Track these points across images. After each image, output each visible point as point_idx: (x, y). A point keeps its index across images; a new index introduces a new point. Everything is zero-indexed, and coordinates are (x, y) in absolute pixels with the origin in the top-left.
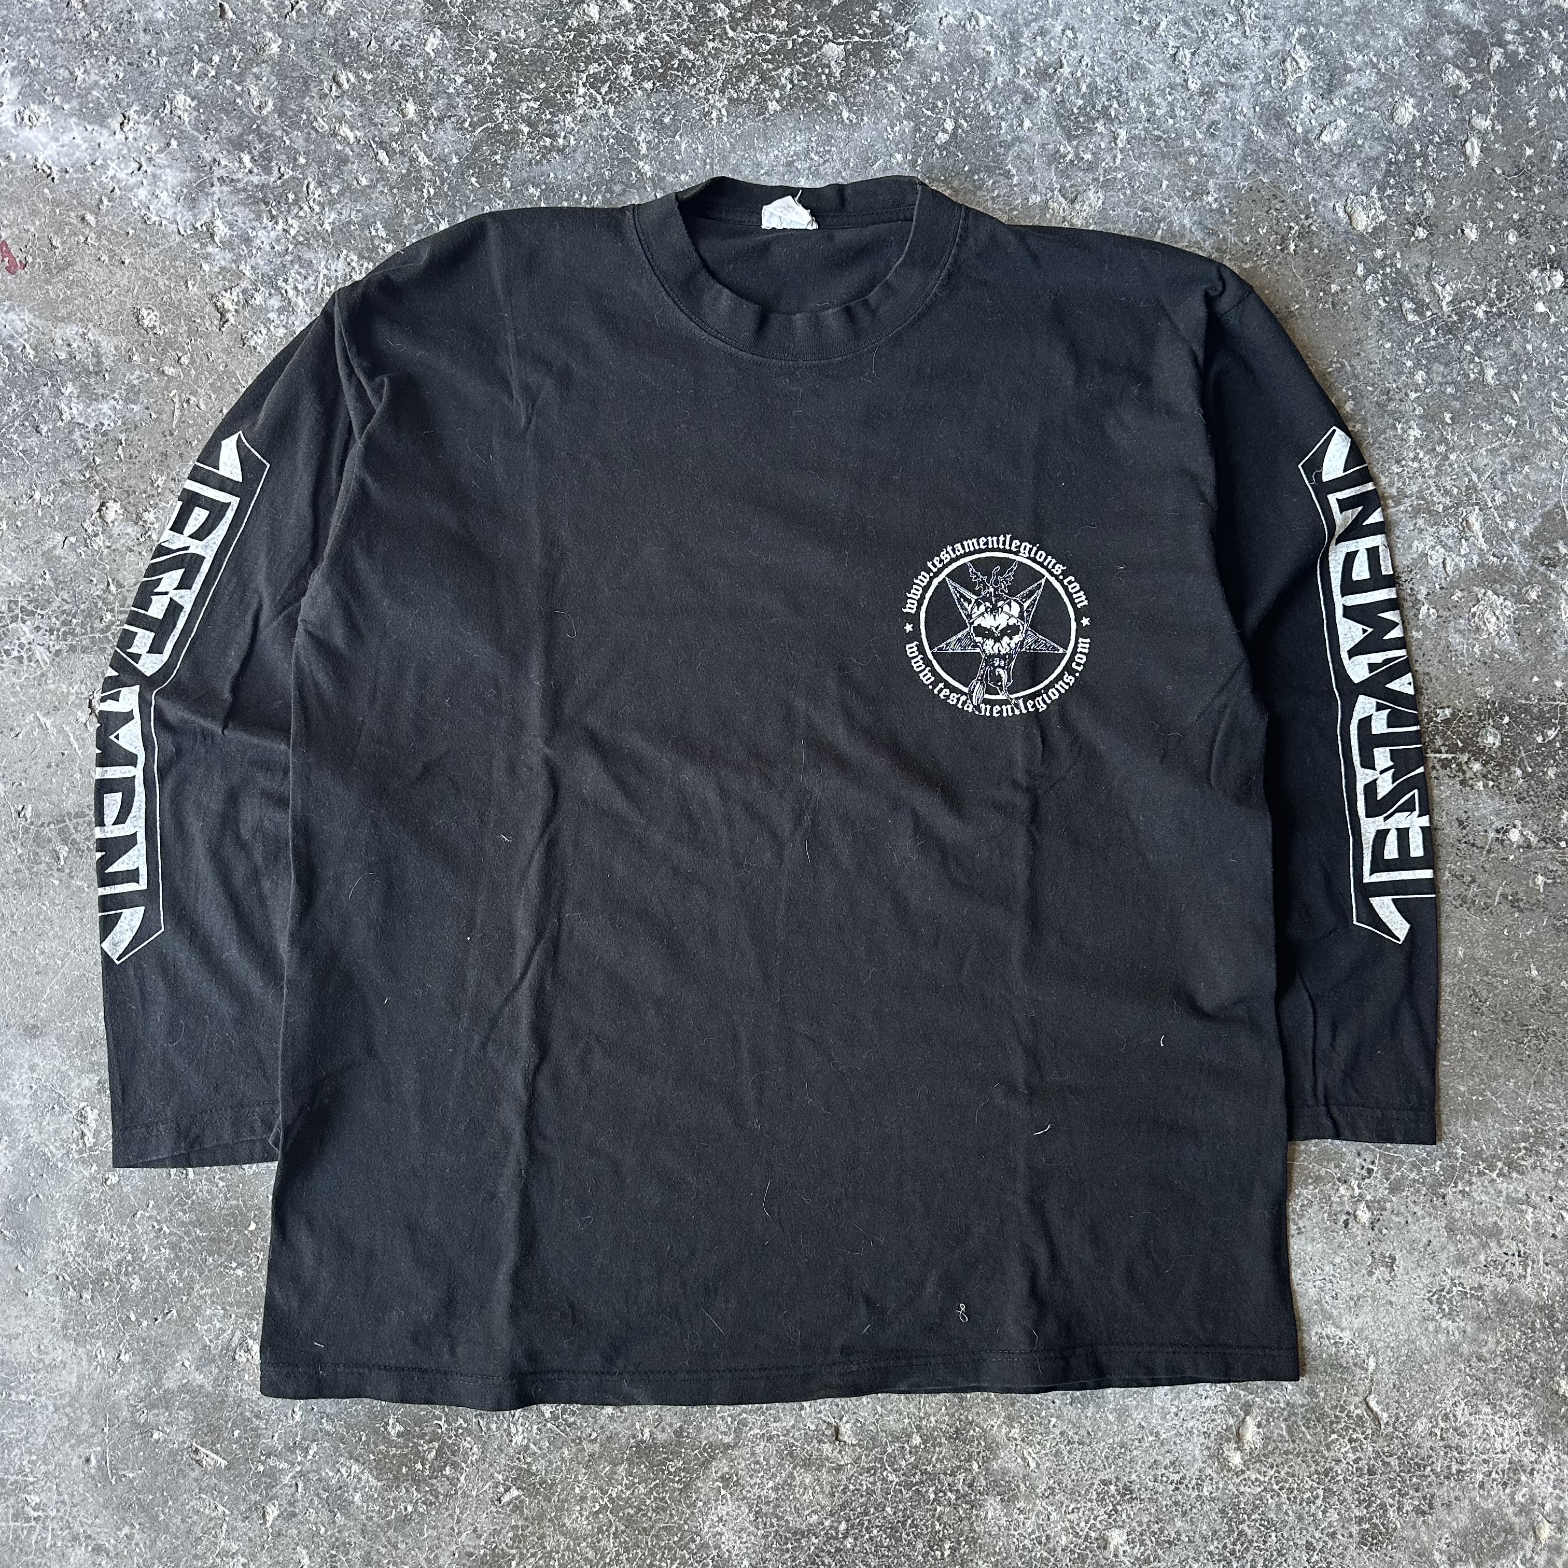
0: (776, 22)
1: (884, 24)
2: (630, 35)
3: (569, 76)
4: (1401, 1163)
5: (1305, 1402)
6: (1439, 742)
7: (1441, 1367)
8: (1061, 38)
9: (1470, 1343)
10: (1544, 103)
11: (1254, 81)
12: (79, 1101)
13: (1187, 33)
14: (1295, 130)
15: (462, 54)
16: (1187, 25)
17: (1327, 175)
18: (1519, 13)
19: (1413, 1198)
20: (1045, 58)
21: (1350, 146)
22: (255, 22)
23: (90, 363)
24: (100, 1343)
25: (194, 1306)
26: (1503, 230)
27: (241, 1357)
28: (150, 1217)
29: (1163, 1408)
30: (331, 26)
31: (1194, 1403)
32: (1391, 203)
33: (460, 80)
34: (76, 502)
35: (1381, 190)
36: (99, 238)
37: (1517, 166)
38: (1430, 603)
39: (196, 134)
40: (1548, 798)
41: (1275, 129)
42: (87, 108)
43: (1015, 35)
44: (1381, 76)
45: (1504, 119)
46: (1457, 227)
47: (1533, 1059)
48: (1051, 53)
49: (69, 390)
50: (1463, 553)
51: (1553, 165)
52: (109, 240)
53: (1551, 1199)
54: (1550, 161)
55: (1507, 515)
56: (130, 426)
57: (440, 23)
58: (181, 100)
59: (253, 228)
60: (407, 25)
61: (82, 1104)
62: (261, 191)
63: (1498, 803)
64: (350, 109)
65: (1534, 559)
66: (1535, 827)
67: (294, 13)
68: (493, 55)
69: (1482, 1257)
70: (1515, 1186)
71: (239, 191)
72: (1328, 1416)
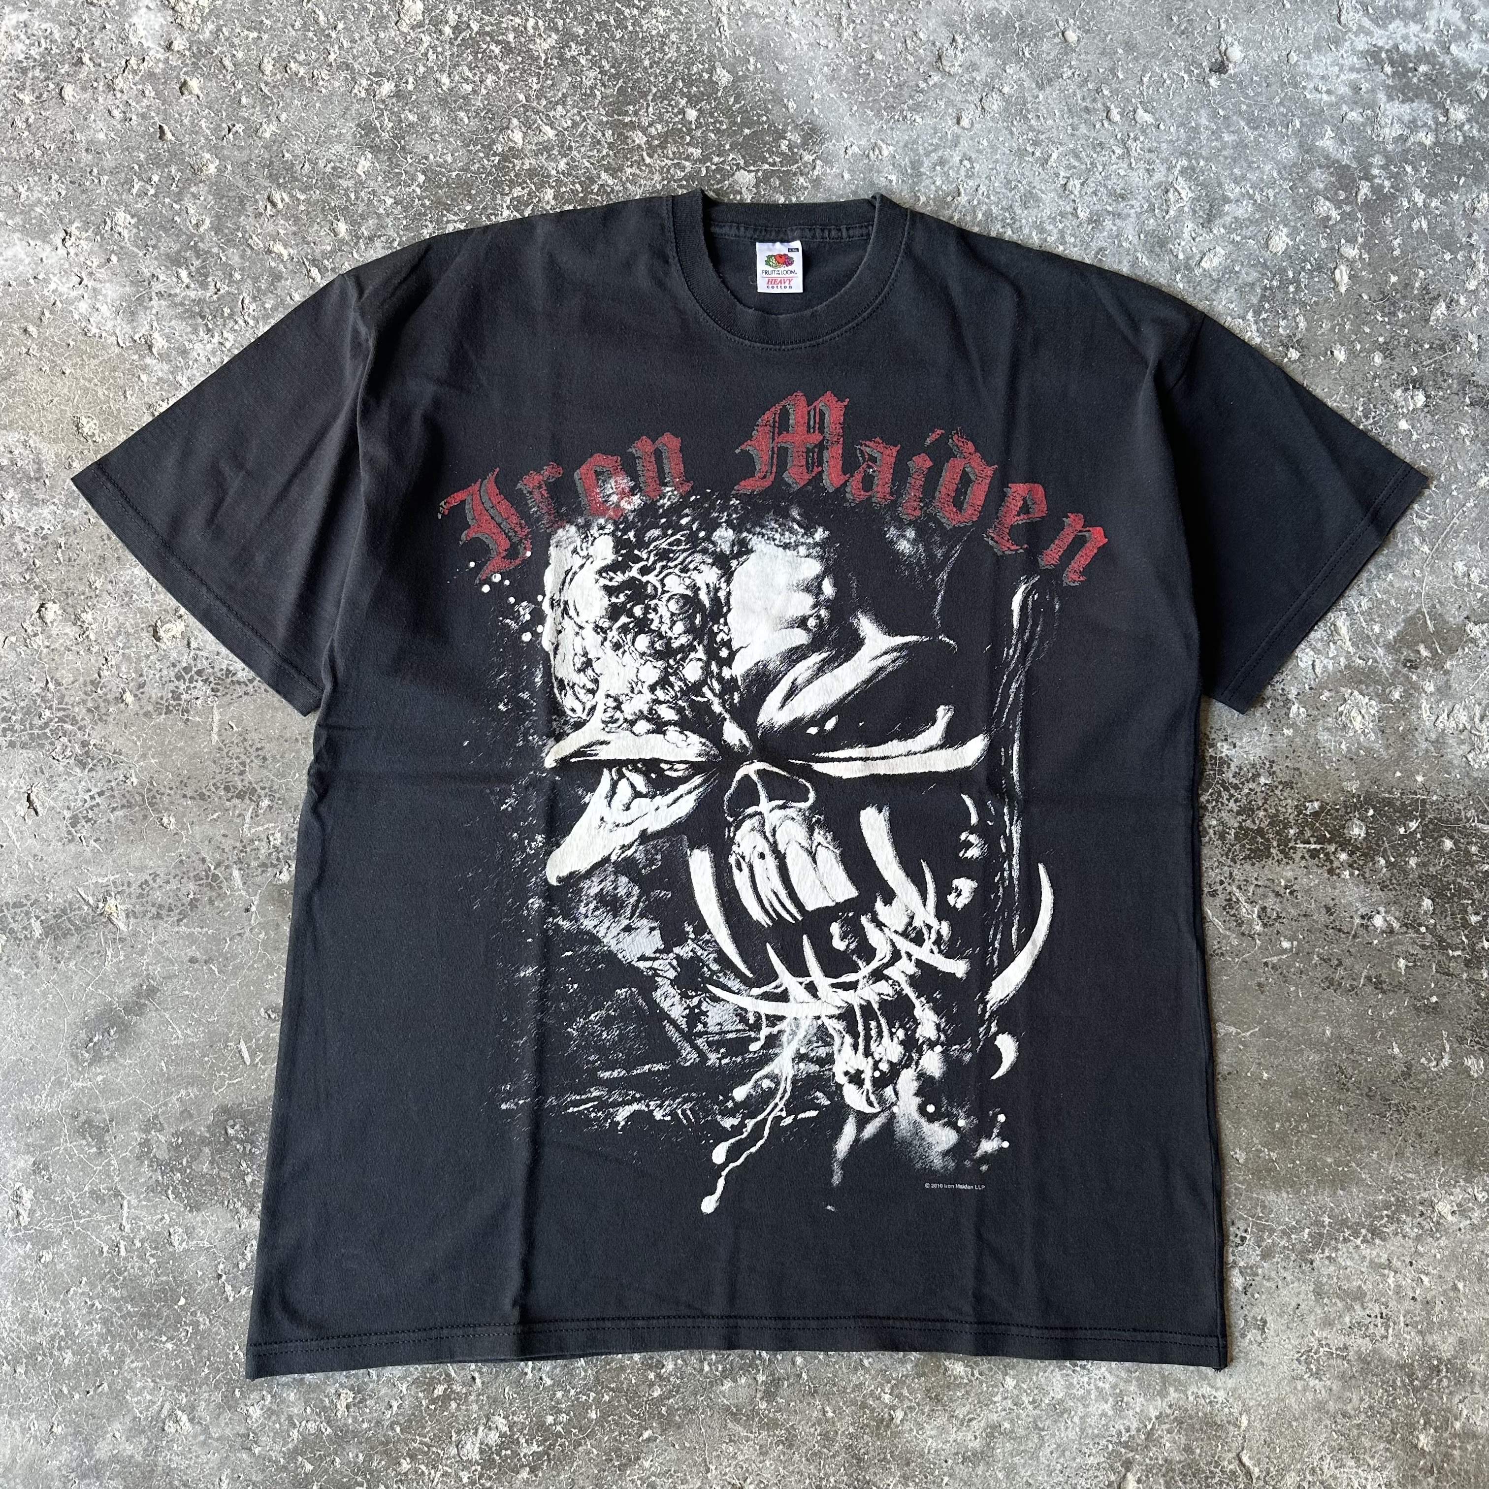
0: (691, 150)
1: (793, 153)
2: (552, 160)
3: (494, 199)
4: (1272, 1231)
5: (1182, 1458)
6: (1308, 833)
7: (1309, 1424)
8: (959, 168)
9: (1336, 1401)
10: (1408, 232)
11: (1139, 210)
12: (15, 1182)
13: (1077, 164)
14: (1177, 256)
15: (392, 176)
16: (1077, 157)
17: (1207, 299)
18: (1385, 149)
19: (1284, 1264)
20: (944, 187)
21: (1228, 270)
22: (194, 143)
23: (31, 470)
24: (34, 1416)
25: (124, 1379)
26: (1370, 352)
27: (170, 1427)
28: (82, 1294)
29: (1049, 1466)
30: (265, 147)
31: (1078, 1460)
32: (1266, 326)
33: (390, 201)
34: (16, 603)
35: (1257, 313)
36: (41, 350)
37: (1383, 293)
38: (1300, 703)
39: (136, 250)
40: (1409, 886)
41: (1159, 255)
42: (31, 225)
43: (916, 165)
44: (1258, 207)
45: (1370, 249)
46: (1327, 349)
47: (1394, 1132)
48: (949, 182)
49: (10, 495)
50: (1331, 655)
51: (1416, 292)
52: (50, 351)
53: (1411, 1264)
54: (1413, 288)
55: (1372, 620)
56: (70, 530)
57: (371, 147)
58: (122, 217)
59: (190, 341)
60: (339, 148)
61: (18, 1185)
62: (198, 304)
63: (1362, 890)
64: (284, 227)
65: (1398, 661)
66: (1397, 913)
67: (231, 135)
68: (421, 178)
69: (1347, 1319)
70: (1377, 1252)
71: (176, 305)
72: (1204, 1472)
